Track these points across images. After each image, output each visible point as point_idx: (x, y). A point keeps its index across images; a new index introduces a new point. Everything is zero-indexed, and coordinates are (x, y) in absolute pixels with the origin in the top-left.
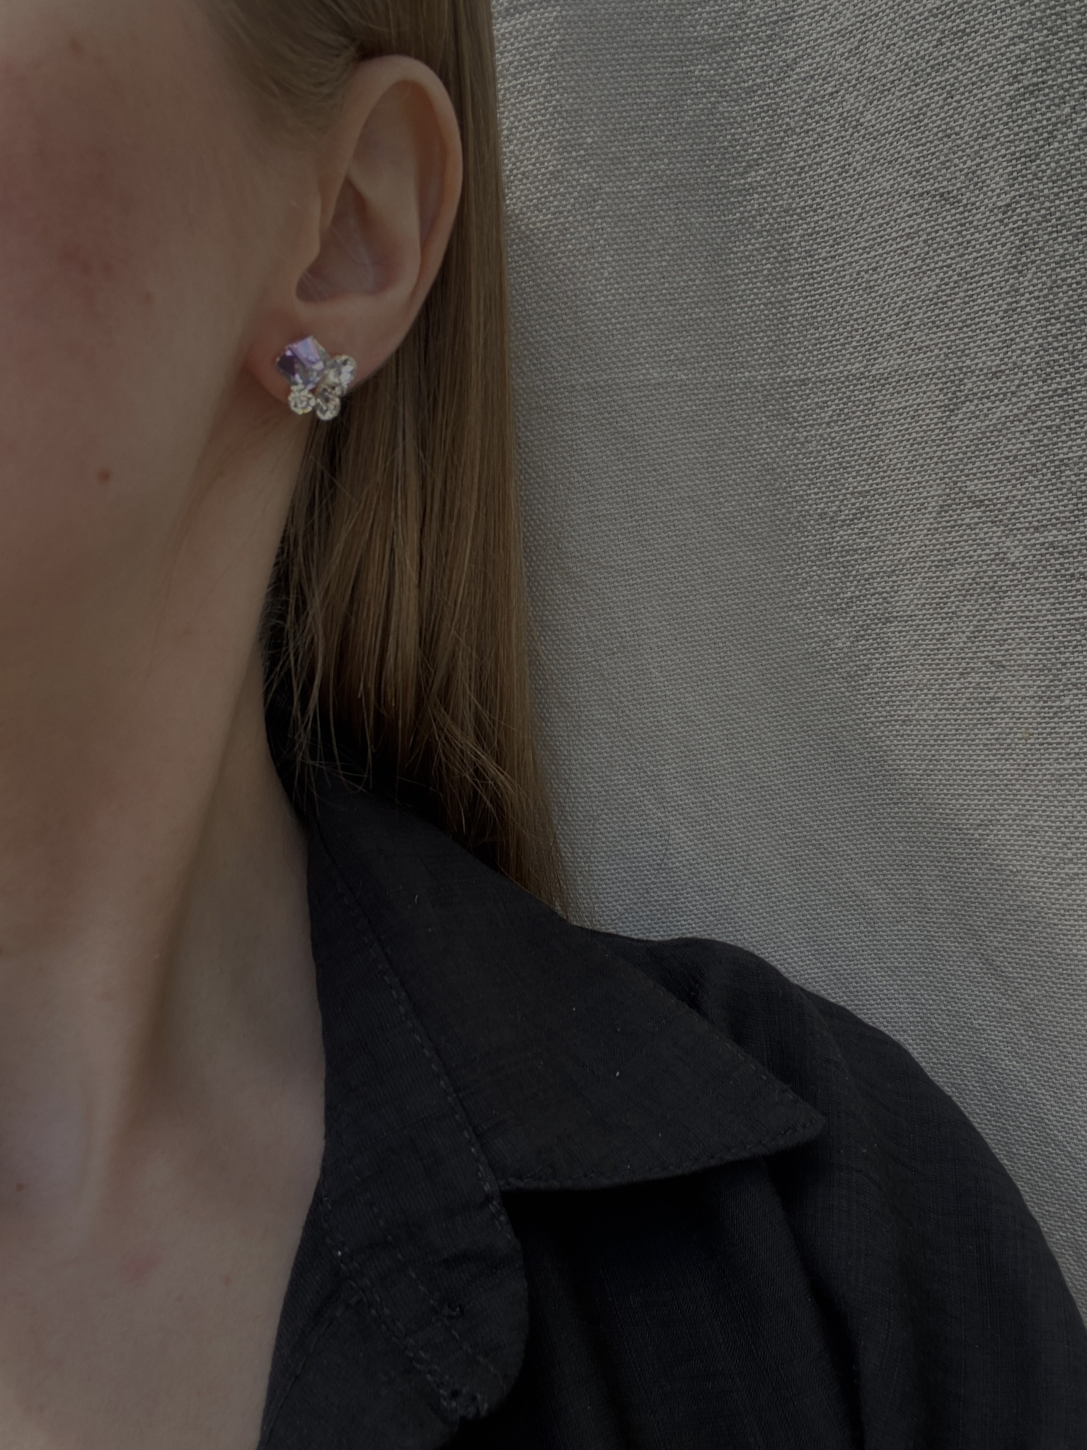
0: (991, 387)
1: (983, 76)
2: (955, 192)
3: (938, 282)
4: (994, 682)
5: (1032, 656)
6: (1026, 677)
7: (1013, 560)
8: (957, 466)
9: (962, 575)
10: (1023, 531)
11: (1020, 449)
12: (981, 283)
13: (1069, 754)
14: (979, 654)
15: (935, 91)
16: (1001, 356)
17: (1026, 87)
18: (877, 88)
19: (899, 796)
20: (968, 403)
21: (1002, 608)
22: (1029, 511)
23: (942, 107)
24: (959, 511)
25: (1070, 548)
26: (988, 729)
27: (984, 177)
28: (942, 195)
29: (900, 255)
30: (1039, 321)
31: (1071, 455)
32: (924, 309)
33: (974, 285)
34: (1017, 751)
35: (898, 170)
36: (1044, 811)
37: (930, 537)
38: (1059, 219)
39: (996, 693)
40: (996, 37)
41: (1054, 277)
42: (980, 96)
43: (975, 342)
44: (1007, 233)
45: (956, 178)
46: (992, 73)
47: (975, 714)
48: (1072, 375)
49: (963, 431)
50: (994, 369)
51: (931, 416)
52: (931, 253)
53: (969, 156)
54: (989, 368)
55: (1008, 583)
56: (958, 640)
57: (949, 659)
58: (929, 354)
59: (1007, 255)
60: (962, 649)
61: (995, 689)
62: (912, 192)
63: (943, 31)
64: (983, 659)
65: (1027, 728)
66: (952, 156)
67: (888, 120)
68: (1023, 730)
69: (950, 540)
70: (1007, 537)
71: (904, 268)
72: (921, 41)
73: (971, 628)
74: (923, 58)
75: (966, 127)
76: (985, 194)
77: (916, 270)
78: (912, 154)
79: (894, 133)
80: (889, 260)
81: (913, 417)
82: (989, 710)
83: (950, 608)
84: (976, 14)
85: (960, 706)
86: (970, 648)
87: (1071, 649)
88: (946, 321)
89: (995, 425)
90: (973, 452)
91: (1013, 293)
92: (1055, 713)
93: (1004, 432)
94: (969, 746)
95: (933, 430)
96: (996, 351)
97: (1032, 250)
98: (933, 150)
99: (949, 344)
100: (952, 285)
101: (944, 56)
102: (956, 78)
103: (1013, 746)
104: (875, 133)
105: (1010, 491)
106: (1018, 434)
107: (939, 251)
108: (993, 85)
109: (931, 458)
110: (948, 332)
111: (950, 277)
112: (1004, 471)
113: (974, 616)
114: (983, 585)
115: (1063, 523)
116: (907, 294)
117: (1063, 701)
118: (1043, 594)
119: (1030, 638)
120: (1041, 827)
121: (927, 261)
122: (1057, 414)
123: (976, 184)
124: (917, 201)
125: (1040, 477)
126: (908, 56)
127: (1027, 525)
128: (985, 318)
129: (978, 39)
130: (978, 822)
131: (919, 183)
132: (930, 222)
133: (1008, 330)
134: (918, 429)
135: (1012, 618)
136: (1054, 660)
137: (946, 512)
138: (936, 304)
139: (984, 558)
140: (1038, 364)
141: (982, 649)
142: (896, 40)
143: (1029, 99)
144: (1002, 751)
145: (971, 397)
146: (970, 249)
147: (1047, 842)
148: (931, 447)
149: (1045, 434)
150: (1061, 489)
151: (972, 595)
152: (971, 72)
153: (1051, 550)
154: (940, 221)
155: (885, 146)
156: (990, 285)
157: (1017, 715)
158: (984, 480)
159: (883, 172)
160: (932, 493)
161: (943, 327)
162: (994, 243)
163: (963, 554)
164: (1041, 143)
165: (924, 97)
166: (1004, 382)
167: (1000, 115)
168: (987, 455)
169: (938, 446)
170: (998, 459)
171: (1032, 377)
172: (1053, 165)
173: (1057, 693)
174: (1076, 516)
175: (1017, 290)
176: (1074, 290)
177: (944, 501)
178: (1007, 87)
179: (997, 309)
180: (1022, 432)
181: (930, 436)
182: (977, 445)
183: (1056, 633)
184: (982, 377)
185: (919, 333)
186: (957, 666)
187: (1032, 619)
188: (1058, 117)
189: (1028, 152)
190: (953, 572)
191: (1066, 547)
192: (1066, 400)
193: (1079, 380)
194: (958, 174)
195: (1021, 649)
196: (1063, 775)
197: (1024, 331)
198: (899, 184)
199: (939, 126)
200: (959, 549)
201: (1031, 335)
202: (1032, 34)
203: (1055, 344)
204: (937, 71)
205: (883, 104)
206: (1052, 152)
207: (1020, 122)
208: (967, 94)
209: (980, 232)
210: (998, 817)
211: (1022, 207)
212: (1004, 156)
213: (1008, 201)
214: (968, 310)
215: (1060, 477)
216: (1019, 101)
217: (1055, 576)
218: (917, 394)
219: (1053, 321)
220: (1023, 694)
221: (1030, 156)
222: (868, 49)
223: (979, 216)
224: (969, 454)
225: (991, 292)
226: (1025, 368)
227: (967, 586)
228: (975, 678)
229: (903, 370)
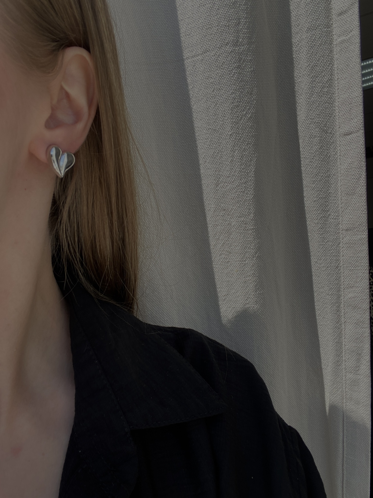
0: (227, 180)
1: (224, 101)
2: (217, 130)
3: (213, 152)
4: (228, 257)
5: (238, 250)
6: (236, 256)
7: (233, 225)
8: (219, 200)
9: (220, 228)
10: (236, 217)
11: (235, 196)
12: (224, 153)
13: (247, 275)
14: (224, 250)
15: (212, 103)
16: (229, 172)
17: (235, 106)
18: (197, 100)
19: (203, 289)
20: (221, 184)
21: (230, 237)
22: (237, 212)
23: (214, 107)
24: (219, 212)
25: (247, 222)
26: (227, 269)
27: (225, 127)
28: (214, 130)
29: (203, 144)
30: (239, 164)
31: (247, 199)
32: (210, 158)
33: (222, 154)
34: (234, 275)
35: (203, 122)
36: (241, 291)
37: (211, 218)
38: (243, 139)
39: (229, 260)
40: (228, 92)
41: (242, 154)
42: (224, 106)
43: (223, 168)
44: (231, 141)
45: (218, 126)
46: (226, 101)
47: (223, 266)
48: (247, 179)
49: (220, 191)
50: (228, 176)
51: (212, 186)
52: (211, 144)
53: (221, 121)
54: (227, 175)
55: (232, 231)
56: (219, 246)
57: (217, 251)
58: (211, 170)
59: (231, 147)
60: (220, 248)
61: (229, 259)
62: (206, 128)
63: (214, 88)
64: (225, 251)
65: (237, 269)
66: (216, 120)
67: (200, 109)
68: (236, 270)
69: (217, 219)
70: (232, 219)
71: (204, 147)
72: (208, 90)
73: (222, 243)
74: (209, 94)
75: (220, 113)
76: (225, 131)
77: (208, 148)
78: (207, 118)
79: (201, 112)
80: (200, 145)
81: (207, 186)
82: (227, 264)
83: (217, 237)
84: (222, 85)
85: (219, 263)
86: (222, 248)
87: (247, 248)
88: (215, 162)
89: (228, 190)
90: (223, 196)
91: (232, 157)
92: (244, 265)
93: (230, 192)
94: (222, 274)
95: (212, 190)
96: (228, 171)
97: (237, 146)
98: (212, 118)
99: (216, 168)
100: (217, 153)
101: (214, 94)
102: (218, 100)
103: (233, 274)
104: (197, 111)
105: (232, 207)
106: (234, 193)
107: (213, 144)
108: (227, 104)
109: (212, 197)
110: (216, 165)
111: (216, 151)
112: (231, 202)
113: (223, 239)
114: (225, 231)
115: (245, 216)
116: (205, 154)
117: (246, 262)
118: (241, 234)
119: (237, 245)
120: (241, 295)
121: (210, 146)
122: (243, 188)
123: (223, 128)
124: (208, 130)
125: (239, 204)
126: (205, 93)
127: (236, 216)
128: (225, 162)
129: (223, 92)
130: (224, 295)
131: (208, 126)
132: (211, 136)
133: (231, 166)
134: (208, 189)
135: (233, 240)
136: (243, 251)
137: (216, 212)
138: (213, 157)
139: (226, 224)
140: (239, 175)
141: (225, 248)
142: (202, 88)
143: (236, 109)
144: (230, 275)
145: (222, 182)
146: (221, 144)
147: (242, 299)
148: (212, 194)
149: (241, 193)
150: (245, 207)
151: (222, 234)
152: (221, 100)
153: (242, 223)
154: (214, 136)
155: (199, 115)
156: (227, 154)
157: (234, 266)
158: (225, 204)
159: (199, 122)
160: (212, 207)
161: (215, 164)
162: (227, 143)
163: (220, 223)
164: (239, 120)
165: (209, 104)
166: (230, 179)
167: (229, 112)
168: (226, 197)
169: (214, 194)
170: (229, 199)
171: (237, 178)
172: (242, 126)
173: (244, 260)
174: (249, 214)
175: (233, 156)
176: (247, 157)
177: (215, 209)
178: (230, 105)
179: (228, 160)
180: (235, 192)
181: (211, 191)
182: (224, 195)
183: (244, 244)
184: (225, 177)
185: (208, 164)
186: (218, 253)
187: (238, 240)
188: (243, 114)
189: (236, 122)
190: (218, 228)
191: (246, 222)
192: (246, 185)
193: (248, 180)
194: (218, 125)
195: (235, 248)
196: (246, 281)
197: (235, 166)
198: (203, 125)
199: (213, 112)
200: (219, 222)
201: (237, 168)
202: (236, 92)
203: (243, 171)
204: (213, 98)
205: (199, 104)
206: (241, 122)
207: (234, 114)
208: (220, 105)
209: (224, 140)
210: (229, 293)
211: (234, 135)
212: (230, 122)
213: (231, 133)
214: (221, 160)
215: (244, 204)
216: (233, 109)
217: (244, 229)
218: (208, 180)
219: (242, 165)
220: (236, 260)
221: (236, 123)
222: (195, 89)
223: (224, 136)
224: (222, 197)
225: (227, 156)
226: (235, 176)
227: (221, 232)
228: (223, 256)
229: (204, 173)
